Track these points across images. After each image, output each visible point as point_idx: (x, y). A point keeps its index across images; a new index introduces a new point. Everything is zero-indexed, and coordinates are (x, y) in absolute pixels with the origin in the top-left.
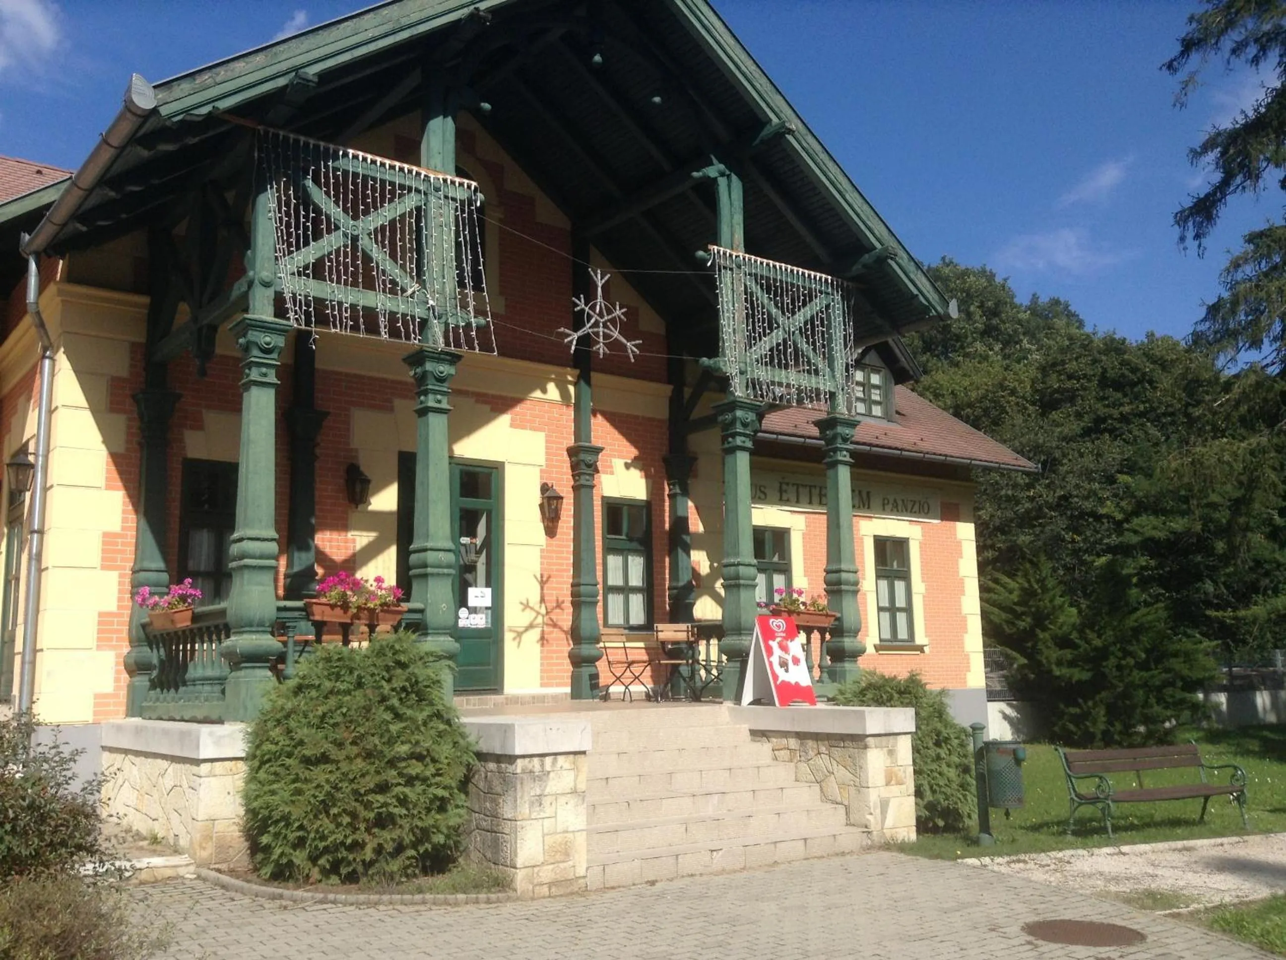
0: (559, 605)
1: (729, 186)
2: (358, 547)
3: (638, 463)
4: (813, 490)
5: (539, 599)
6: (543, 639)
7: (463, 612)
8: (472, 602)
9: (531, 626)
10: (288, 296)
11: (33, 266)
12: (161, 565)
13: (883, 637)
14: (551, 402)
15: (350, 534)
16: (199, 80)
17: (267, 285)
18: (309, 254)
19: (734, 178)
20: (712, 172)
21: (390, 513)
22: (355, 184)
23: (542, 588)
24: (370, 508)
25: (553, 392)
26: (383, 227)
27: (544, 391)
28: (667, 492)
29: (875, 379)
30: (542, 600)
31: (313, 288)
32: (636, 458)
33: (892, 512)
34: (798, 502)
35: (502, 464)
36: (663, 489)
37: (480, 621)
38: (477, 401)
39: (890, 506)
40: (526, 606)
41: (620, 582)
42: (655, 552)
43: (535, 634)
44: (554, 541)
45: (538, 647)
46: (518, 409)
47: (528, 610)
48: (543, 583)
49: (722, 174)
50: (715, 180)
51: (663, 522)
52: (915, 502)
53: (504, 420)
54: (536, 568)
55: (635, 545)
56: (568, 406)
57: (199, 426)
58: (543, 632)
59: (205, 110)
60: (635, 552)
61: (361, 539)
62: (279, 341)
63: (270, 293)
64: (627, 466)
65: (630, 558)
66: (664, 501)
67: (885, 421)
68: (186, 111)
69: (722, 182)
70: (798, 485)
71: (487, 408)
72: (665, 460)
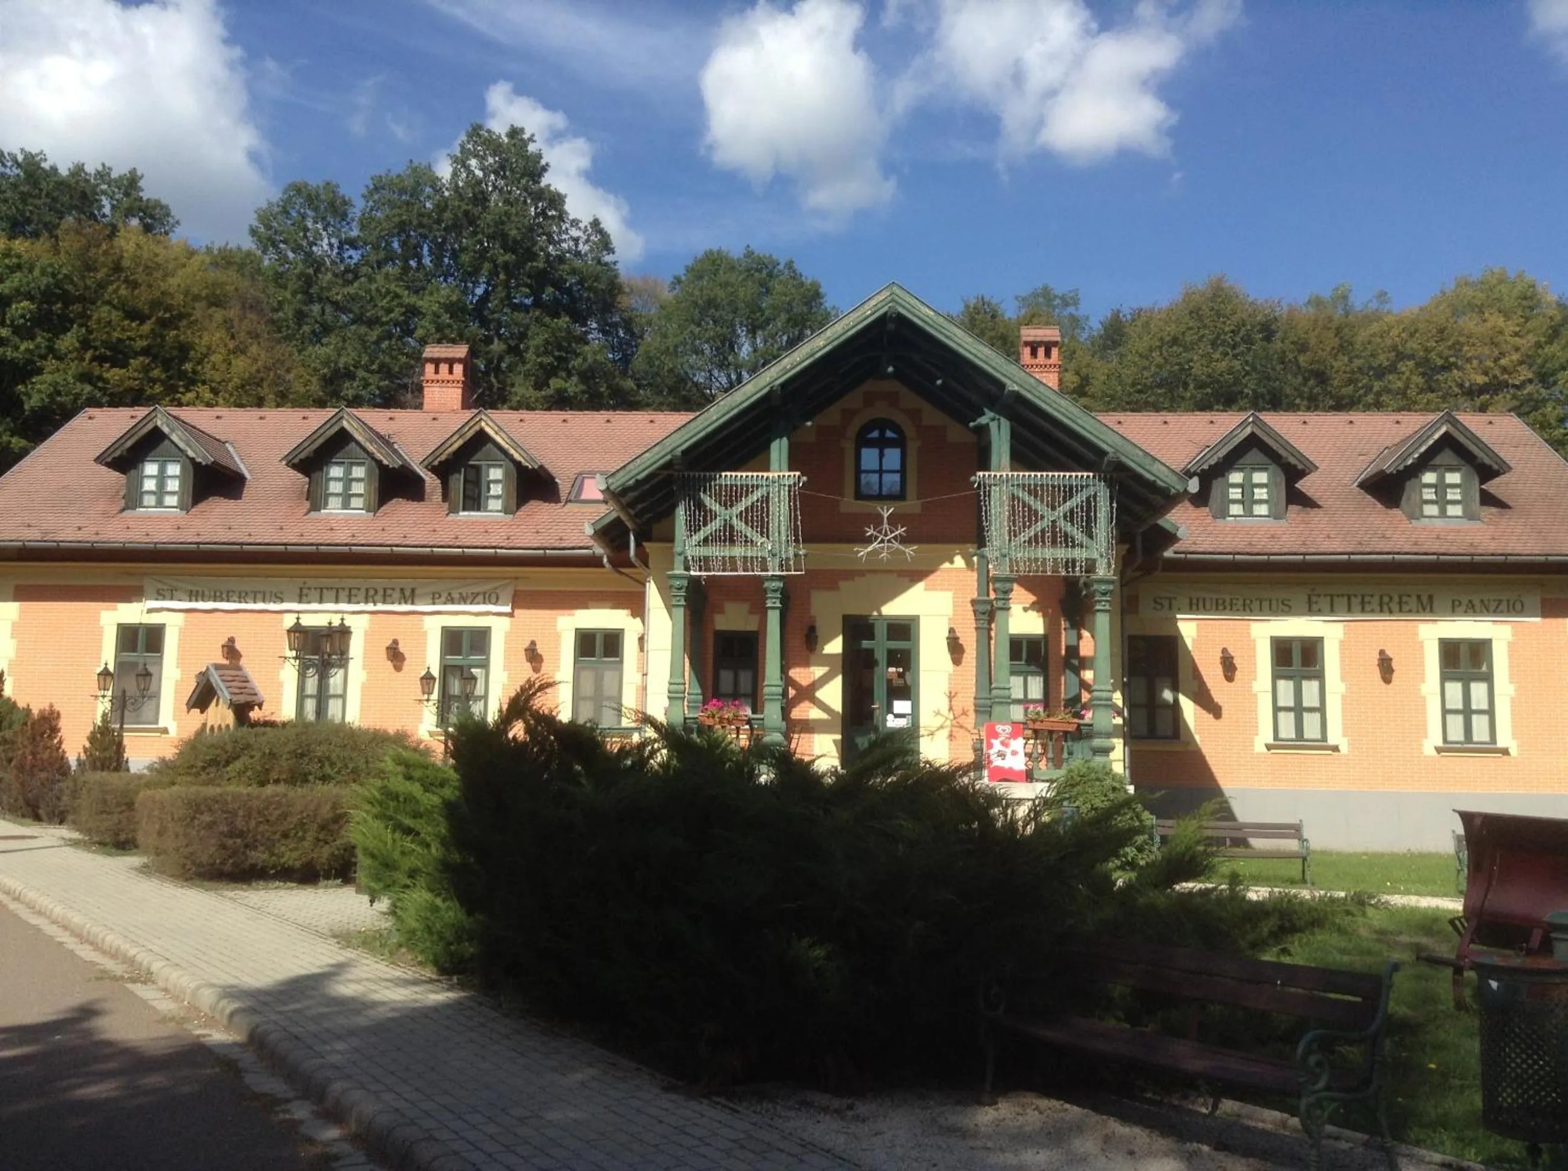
0: (965, 713)
1: (999, 427)
2: (817, 677)
3: (1035, 606)
4: (1353, 599)
5: (947, 707)
6: (951, 736)
7: (890, 717)
8: (896, 710)
9: (942, 727)
10: (690, 558)
11: (632, 538)
12: (699, 691)
13: (1450, 738)
14: (958, 570)
15: (812, 669)
16: (627, 468)
17: (680, 554)
18: (702, 535)
19: (1003, 421)
20: (983, 420)
21: (838, 655)
22: (726, 491)
23: (950, 701)
24: (824, 652)
25: (959, 562)
26: (741, 512)
27: (952, 562)
28: (1063, 626)
29: (1453, 478)
30: (951, 709)
31: (704, 551)
32: (1033, 603)
33: (1466, 613)
34: (1332, 611)
35: (918, 617)
36: (1060, 625)
37: (902, 723)
38: (899, 576)
39: (1464, 607)
40: (938, 713)
41: (1021, 696)
42: (1051, 673)
43: (945, 733)
44: (959, 668)
45: (946, 742)
46: (932, 577)
47: (939, 717)
48: (951, 697)
49: (993, 419)
50: (988, 425)
51: (1060, 650)
52: (1500, 601)
53: (920, 586)
54: (944, 687)
55: (1033, 668)
56: (973, 570)
57: (722, 612)
58: (951, 731)
59: (631, 482)
60: (1033, 674)
61: (818, 671)
62: (685, 583)
63: (682, 558)
64: (1025, 610)
65: (1029, 678)
66: (1060, 633)
67: (1465, 520)
68: (623, 484)
69: (993, 426)
70: (1332, 596)
71: (907, 579)
72: (1061, 601)
